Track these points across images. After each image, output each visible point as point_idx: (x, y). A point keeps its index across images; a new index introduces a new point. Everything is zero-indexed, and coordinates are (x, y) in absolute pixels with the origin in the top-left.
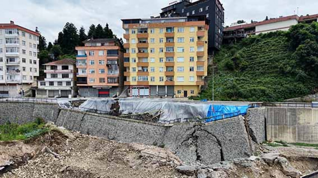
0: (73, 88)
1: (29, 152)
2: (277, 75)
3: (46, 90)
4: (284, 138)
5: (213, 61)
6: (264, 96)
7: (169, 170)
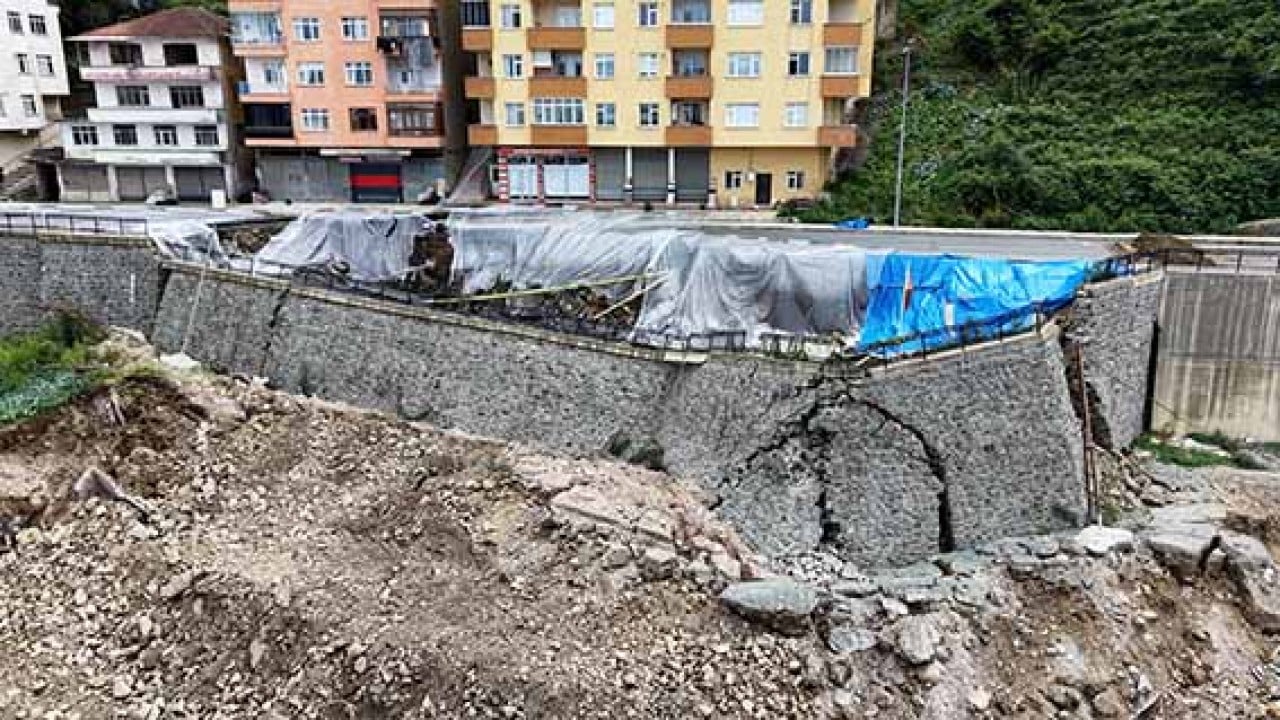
0: (230, 157)
1: (20, 490)
2: (1214, 94)
3: (103, 168)
4: (1238, 420)
5: (900, 19)
6: (1145, 206)
7: (689, 602)
